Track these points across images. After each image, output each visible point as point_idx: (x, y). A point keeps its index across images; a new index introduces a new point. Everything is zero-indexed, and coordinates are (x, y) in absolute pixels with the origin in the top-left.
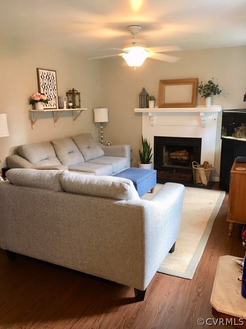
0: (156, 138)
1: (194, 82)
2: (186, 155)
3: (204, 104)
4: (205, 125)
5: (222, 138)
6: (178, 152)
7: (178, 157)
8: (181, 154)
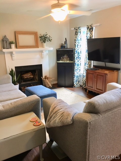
0: (16, 67)
1: (35, 34)
2: (31, 75)
3: (43, 46)
4: (43, 57)
5: (57, 63)
6: (26, 74)
7: (28, 77)
8: (29, 75)
